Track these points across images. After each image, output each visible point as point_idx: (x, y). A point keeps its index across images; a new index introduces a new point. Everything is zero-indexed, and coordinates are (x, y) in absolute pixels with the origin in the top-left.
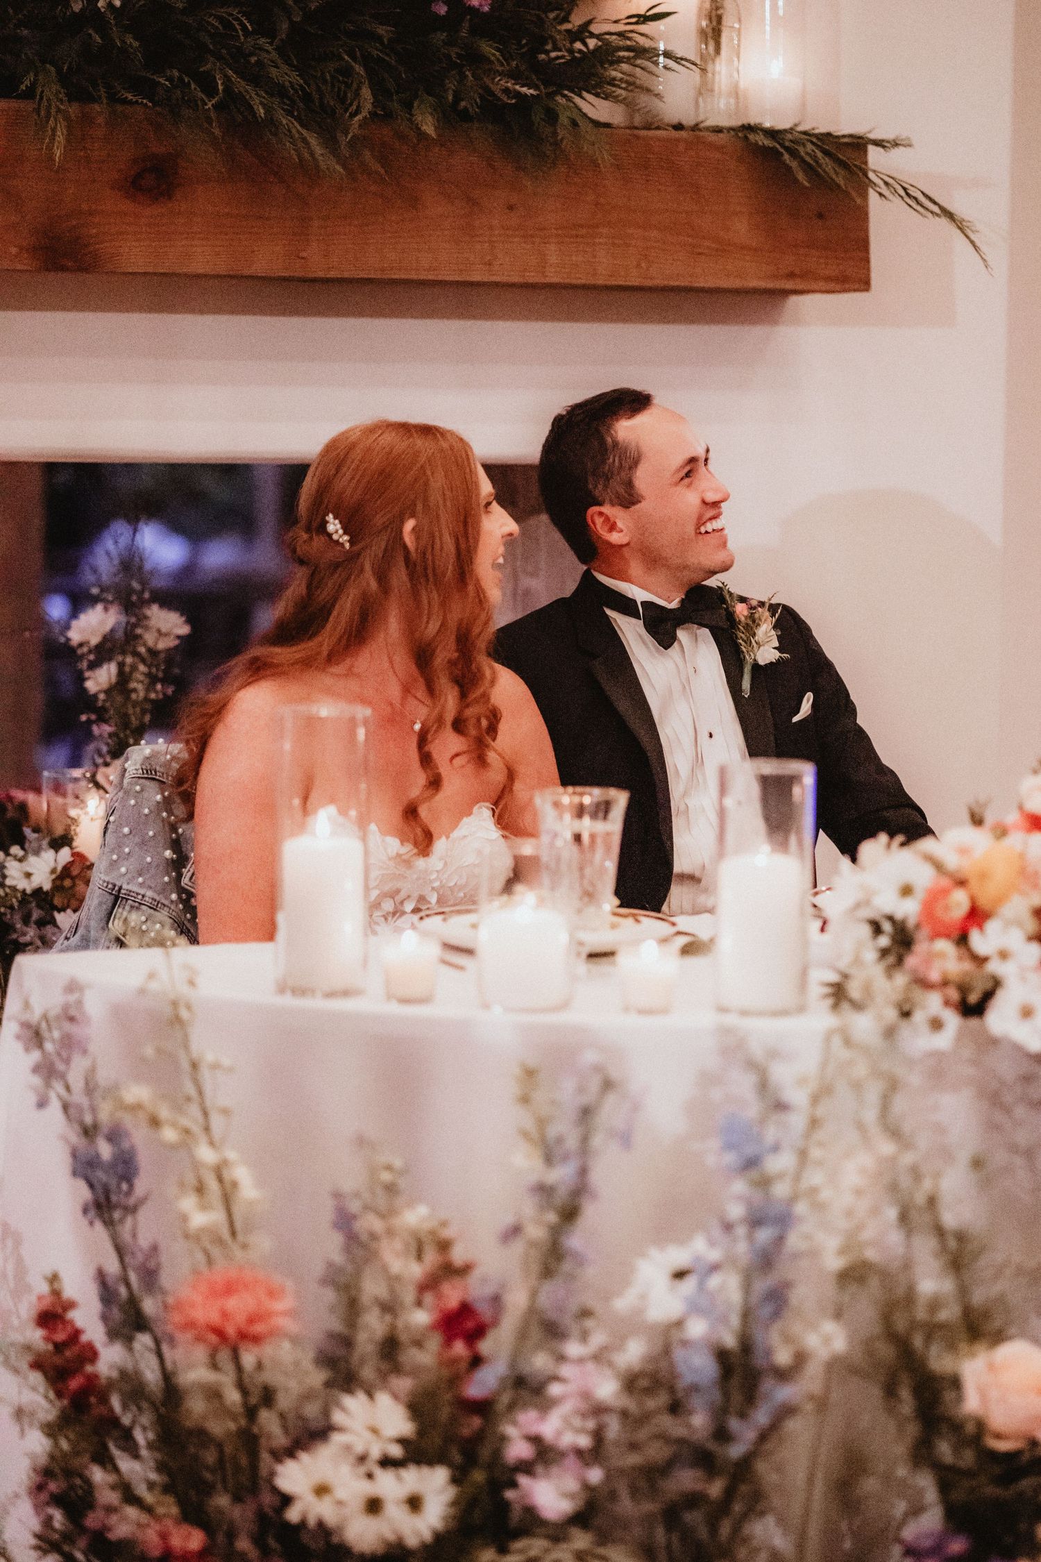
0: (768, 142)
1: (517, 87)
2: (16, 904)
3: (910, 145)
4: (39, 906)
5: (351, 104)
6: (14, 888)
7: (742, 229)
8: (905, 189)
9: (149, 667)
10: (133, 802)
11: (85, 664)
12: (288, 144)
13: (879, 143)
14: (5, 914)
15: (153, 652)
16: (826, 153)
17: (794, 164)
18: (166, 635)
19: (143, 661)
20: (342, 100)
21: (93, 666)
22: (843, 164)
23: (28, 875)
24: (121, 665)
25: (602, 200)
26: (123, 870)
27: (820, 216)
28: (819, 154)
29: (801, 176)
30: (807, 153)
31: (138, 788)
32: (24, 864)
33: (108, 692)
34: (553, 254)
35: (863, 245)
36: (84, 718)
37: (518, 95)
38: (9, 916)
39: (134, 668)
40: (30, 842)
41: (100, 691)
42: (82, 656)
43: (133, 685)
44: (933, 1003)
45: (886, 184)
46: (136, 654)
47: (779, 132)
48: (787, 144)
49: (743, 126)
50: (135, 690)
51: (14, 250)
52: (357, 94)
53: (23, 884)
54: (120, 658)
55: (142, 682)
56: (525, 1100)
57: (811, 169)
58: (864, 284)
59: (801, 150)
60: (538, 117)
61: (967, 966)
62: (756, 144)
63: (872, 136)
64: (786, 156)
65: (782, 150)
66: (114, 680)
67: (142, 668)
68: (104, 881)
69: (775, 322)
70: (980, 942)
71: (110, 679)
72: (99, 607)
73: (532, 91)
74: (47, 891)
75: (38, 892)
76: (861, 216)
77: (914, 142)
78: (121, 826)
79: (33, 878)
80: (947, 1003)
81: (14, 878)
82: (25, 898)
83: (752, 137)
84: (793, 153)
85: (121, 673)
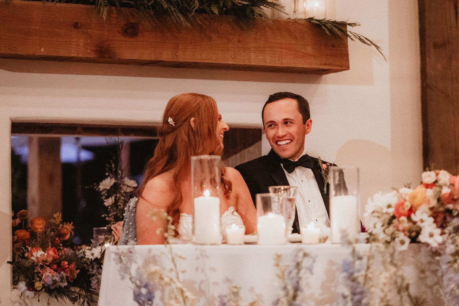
0: (317, 23)
1: (242, 2)
2: (89, 264)
3: (360, 25)
4: (96, 264)
5: (192, 6)
6: (88, 259)
7: (309, 50)
8: (359, 37)
9: (125, 197)
10: (133, 215)
11: (104, 197)
12: (173, 18)
13: (350, 25)
14: (85, 267)
15: (125, 193)
16: (335, 26)
17: (325, 29)
18: (130, 187)
19: (123, 196)
20: (189, 5)
21: (107, 197)
22: (340, 30)
23: (93, 254)
24: (116, 197)
25: (267, 40)
26: (130, 236)
27: (333, 46)
28: (332, 26)
29: (328, 32)
30: (329, 26)
31: (134, 210)
32: (91, 251)
33: (111, 206)
34: (253, 56)
35: (347, 55)
36: (103, 216)
37: (242, 4)
38: (87, 267)
39: (120, 198)
40: (93, 244)
41: (109, 206)
42: (103, 195)
43: (119, 204)
44: (402, 236)
45: (354, 35)
46: (120, 193)
47: (320, 20)
48: (323, 23)
49: (309, 18)
50: (120, 205)
51: (89, 51)
52: (194, 3)
53: (91, 257)
54: (115, 195)
55: (122, 203)
56: (277, 265)
57: (330, 31)
58: (348, 68)
59: (327, 25)
60: (248, 11)
61: (411, 224)
62: (313, 23)
63: (348, 22)
64: (323, 26)
65: (322, 25)
66: (113, 201)
67: (122, 198)
68: (124, 240)
69: (319, 83)
70: (414, 217)
71: (112, 201)
72: (109, 178)
73: (246, 3)
74: (99, 259)
75: (96, 259)
76: (346, 46)
77: (360, 24)
78: (129, 222)
79: (94, 255)
80: (405, 235)
81: (88, 255)
82: (92, 262)
83: (312, 21)
84: (324, 25)
85: (115, 200)
